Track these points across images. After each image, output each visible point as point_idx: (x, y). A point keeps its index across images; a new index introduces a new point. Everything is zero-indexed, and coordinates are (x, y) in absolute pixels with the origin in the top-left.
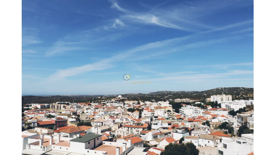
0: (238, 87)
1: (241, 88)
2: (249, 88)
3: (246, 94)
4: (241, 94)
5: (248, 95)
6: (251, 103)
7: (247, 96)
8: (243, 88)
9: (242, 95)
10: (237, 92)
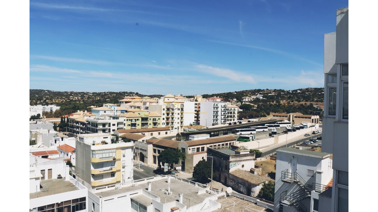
0: (42, 89)
1: (46, 91)
2: (56, 92)
3: (51, 100)
4: (44, 99)
5: (53, 100)
6: (50, 109)
7: (52, 101)
8: (48, 91)
9: (45, 100)
10: (39, 97)
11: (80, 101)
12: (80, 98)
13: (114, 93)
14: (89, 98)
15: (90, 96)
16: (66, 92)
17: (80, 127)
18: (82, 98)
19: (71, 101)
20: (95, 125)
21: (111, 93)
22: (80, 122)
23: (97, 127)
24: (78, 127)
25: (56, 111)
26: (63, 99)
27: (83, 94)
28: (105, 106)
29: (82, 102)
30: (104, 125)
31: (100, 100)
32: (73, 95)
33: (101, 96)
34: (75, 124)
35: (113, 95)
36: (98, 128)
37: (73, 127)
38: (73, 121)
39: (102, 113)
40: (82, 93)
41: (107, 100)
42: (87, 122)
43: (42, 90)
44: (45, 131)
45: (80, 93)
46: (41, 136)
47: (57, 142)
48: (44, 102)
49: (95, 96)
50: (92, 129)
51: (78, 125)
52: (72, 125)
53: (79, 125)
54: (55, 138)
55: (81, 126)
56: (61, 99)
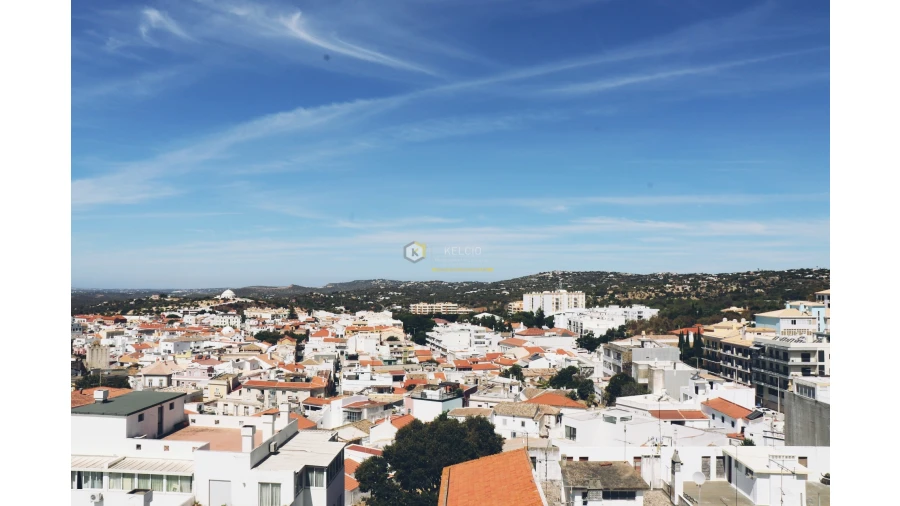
0: (601, 270)
1: (611, 273)
3: (624, 293)
4: (611, 292)
5: (630, 294)
6: (637, 314)
7: (627, 296)
8: (615, 273)
9: (613, 295)
10: (597, 287)
11: (689, 295)
12: (688, 288)
13: (774, 273)
14: (710, 287)
15: (714, 282)
16: (653, 276)
17: (736, 358)
18: (694, 289)
19: (670, 294)
20: (781, 354)
21: (766, 274)
22: (734, 346)
23: (787, 360)
24: (729, 359)
25: (652, 318)
26: (650, 290)
27: (694, 279)
28: (791, 307)
29: (695, 298)
30: (806, 355)
31: (737, 291)
32: (670, 280)
33: (740, 281)
34: (721, 351)
35: (771, 278)
36: (790, 363)
37: (714, 356)
38: (716, 343)
39: (785, 325)
40: (690, 275)
41: (757, 291)
42: (756, 346)
43: (602, 273)
44: (667, 365)
45: (687, 276)
46: (661, 375)
47: (700, 391)
48: (610, 299)
49: (725, 283)
50: (771, 364)
51: (729, 353)
52: (713, 352)
53: (732, 353)
54: (697, 382)
55: (740, 355)
56: (645, 290)
